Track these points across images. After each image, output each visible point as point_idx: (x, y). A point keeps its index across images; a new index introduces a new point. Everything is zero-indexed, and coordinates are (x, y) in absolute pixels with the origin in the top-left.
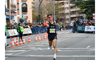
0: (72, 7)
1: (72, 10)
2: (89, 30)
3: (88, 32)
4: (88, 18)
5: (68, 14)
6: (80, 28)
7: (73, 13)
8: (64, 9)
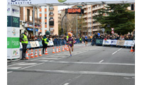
0: (94, 22)
1: (94, 25)
2: (107, 44)
3: (105, 46)
4: (107, 32)
5: (90, 28)
6: (98, 41)
7: (95, 27)
8: (86, 23)
